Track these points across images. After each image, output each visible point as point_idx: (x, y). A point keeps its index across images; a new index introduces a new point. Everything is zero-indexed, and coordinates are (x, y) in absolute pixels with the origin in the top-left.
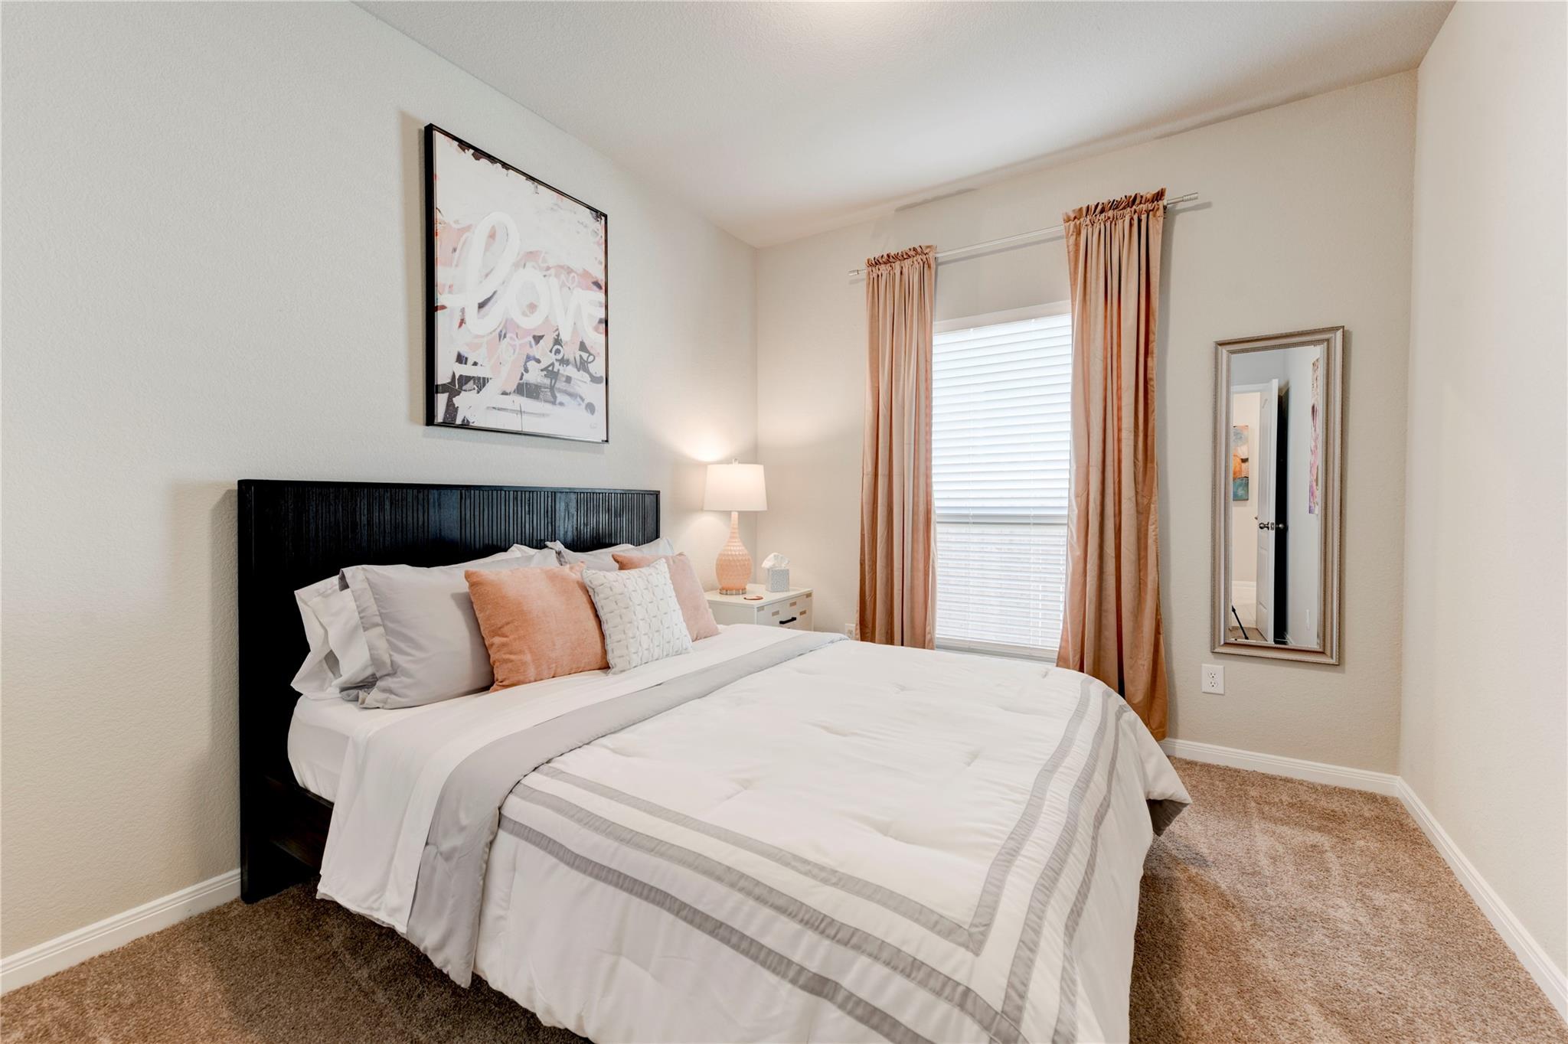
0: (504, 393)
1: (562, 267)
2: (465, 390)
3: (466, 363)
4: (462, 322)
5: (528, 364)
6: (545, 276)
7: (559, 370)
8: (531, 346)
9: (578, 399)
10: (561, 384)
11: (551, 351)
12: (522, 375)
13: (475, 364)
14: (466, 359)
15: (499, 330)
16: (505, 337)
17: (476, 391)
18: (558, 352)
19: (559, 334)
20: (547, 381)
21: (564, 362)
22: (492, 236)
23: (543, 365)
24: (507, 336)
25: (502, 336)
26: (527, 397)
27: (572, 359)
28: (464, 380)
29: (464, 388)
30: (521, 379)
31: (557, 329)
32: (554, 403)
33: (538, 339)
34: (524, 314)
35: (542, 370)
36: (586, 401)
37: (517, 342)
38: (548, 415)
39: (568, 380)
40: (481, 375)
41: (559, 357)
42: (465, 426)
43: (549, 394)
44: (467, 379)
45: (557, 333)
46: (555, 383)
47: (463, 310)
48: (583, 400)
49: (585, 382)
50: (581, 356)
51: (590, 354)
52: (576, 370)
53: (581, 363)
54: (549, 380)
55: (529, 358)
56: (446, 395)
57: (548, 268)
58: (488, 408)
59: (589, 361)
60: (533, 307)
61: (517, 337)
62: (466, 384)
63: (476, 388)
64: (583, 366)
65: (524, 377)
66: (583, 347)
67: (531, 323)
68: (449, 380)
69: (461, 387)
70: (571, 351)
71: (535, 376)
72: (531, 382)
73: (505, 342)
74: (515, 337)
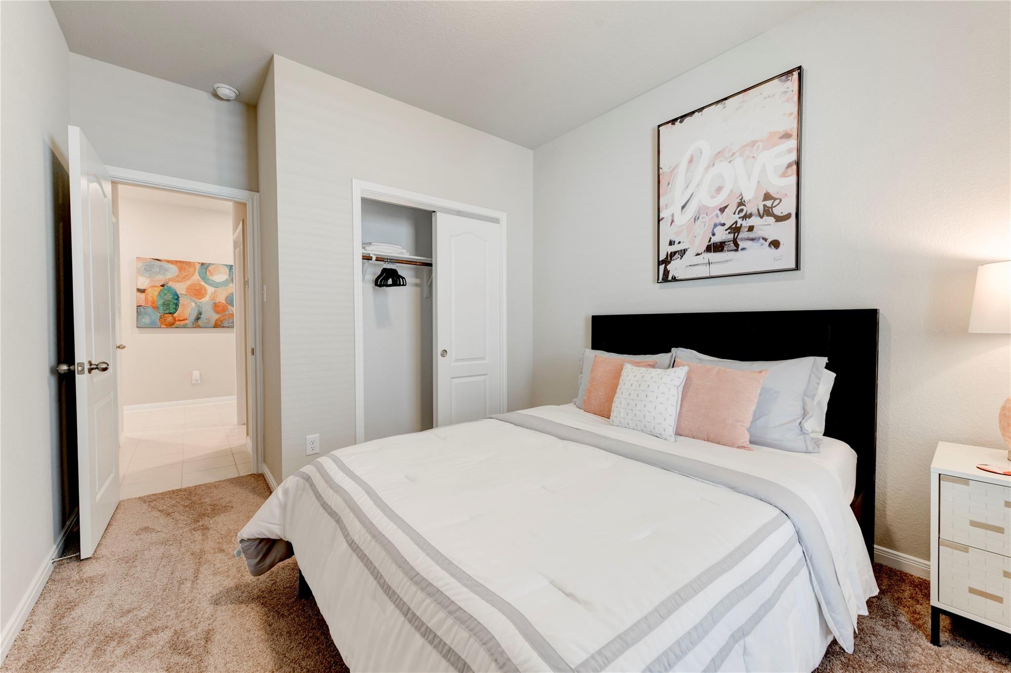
0: (698, 255)
1: (746, 146)
2: (674, 260)
3: (674, 244)
4: (673, 221)
5: (714, 230)
6: (730, 162)
7: (741, 225)
8: (717, 216)
9: (761, 241)
10: (743, 234)
11: (734, 214)
12: (711, 238)
13: (679, 243)
14: (674, 242)
15: (695, 215)
16: (698, 218)
17: (679, 259)
18: (741, 211)
19: (742, 197)
20: (731, 236)
21: (747, 216)
22: (691, 161)
23: (727, 227)
24: (700, 218)
25: (696, 219)
26: (713, 252)
27: (755, 211)
28: (673, 254)
29: (673, 259)
30: (710, 241)
31: (741, 194)
32: (737, 250)
33: (722, 210)
34: (713, 197)
35: (726, 230)
36: (769, 240)
37: (707, 218)
38: (731, 260)
39: (751, 229)
40: (683, 248)
41: (742, 214)
42: (674, 279)
43: (733, 245)
44: (675, 253)
45: (740, 198)
46: (738, 235)
47: (673, 215)
48: (765, 240)
49: (770, 224)
50: (765, 206)
51: (775, 199)
52: (759, 218)
53: (764, 210)
54: (733, 235)
55: (715, 226)
56: (664, 265)
57: (734, 154)
58: (687, 266)
59: (774, 205)
60: (719, 189)
61: (707, 215)
62: (674, 256)
63: (680, 257)
64: (767, 212)
65: (712, 240)
66: (767, 197)
67: (719, 201)
68: (665, 257)
69: (671, 259)
70: (754, 204)
71: (722, 235)
72: (717, 241)
73: (698, 223)
74: (705, 215)
